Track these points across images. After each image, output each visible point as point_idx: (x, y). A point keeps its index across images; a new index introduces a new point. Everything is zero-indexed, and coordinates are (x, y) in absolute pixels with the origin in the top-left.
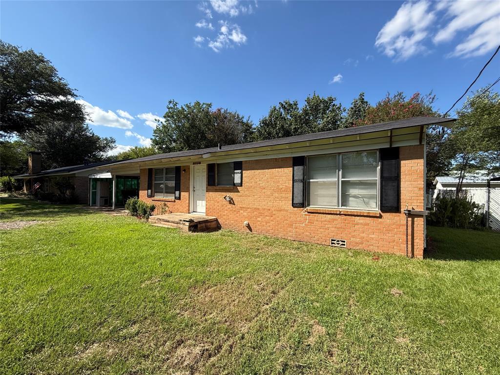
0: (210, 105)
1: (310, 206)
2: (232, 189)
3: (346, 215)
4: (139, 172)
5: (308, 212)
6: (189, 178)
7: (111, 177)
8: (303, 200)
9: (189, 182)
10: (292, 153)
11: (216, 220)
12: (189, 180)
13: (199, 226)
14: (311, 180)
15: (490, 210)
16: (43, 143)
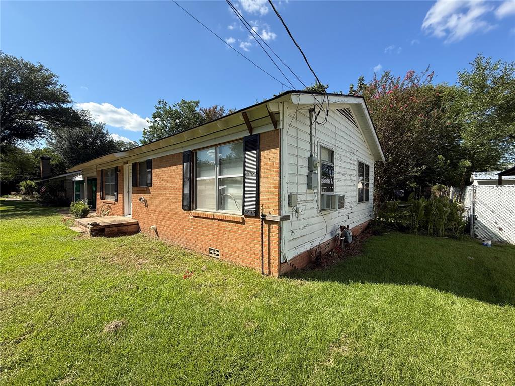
0: (197, 103)
1: (197, 209)
2: (146, 190)
3: (219, 220)
4: (95, 174)
5: (194, 216)
6: (123, 179)
7: (82, 179)
8: (190, 202)
9: (123, 183)
10: (183, 147)
11: (137, 224)
12: (123, 181)
13: (107, 230)
14: (198, 179)
15: (476, 214)
16: (65, 149)
